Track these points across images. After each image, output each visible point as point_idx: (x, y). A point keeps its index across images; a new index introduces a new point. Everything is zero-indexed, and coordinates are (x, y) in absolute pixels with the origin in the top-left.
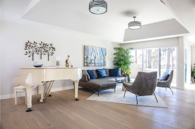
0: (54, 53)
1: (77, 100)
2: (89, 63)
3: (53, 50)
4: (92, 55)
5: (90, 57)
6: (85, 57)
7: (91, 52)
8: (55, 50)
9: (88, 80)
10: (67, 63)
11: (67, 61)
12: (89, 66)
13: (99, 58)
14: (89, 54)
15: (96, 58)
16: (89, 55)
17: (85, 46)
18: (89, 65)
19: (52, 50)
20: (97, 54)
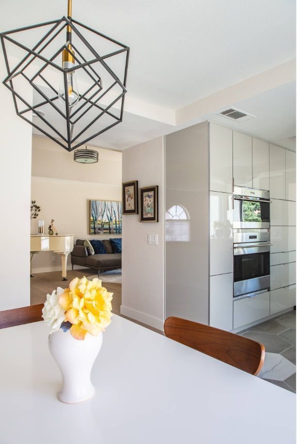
0: (38, 215)
1: (65, 280)
2: (99, 229)
3: (36, 211)
4: (105, 216)
5: (100, 218)
6: (92, 218)
7: (102, 210)
8: (39, 210)
9: (89, 254)
10: (50, 230)
11: (50, 227)
12: (98, 233)
13: (117, 220)
14: (99, 214)
15: (111, 219)
16: (99, 216)
17: (90, 201)
18: (99, 231)
19: (34, 211)
20: (115, 214)
